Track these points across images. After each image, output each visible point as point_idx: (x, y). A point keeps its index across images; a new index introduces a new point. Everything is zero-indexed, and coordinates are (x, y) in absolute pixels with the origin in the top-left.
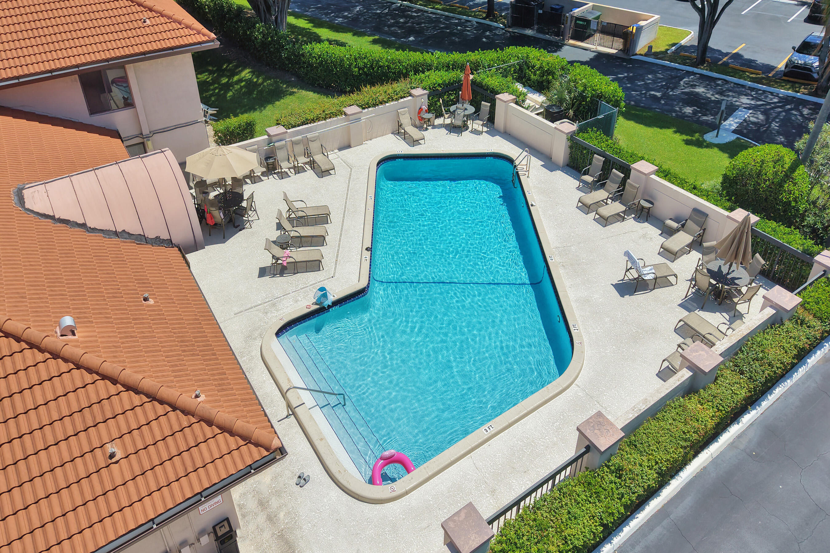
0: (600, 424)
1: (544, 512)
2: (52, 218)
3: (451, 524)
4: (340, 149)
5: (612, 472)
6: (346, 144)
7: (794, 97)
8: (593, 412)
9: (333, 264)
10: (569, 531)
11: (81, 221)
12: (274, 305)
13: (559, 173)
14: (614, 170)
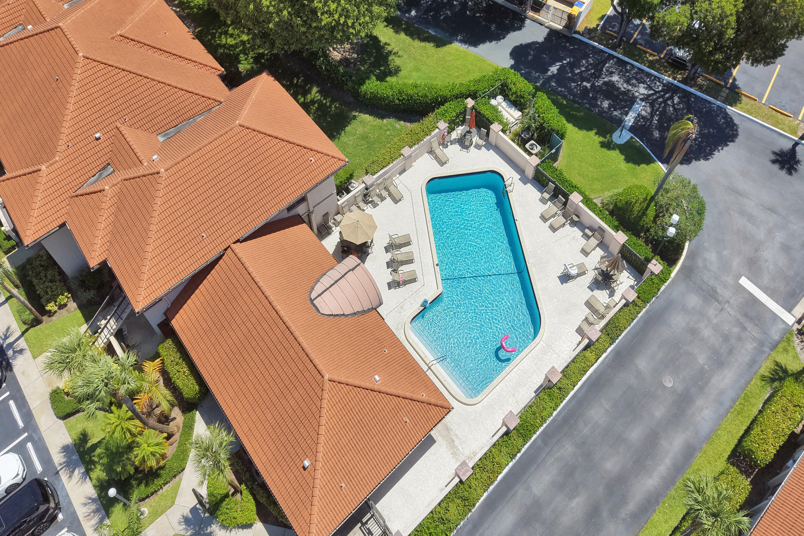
0: (554, 372)
1: (534, 408)
2: (332, 315)
3: (506, 419)
4: (400, 174)
5: (557, 389)
6: (403, 169)
7: (672, 84)
8: (551, 367)
9: (422, 276)
10: (543, 414)
11: (342, 313)
12: (402, 308)
13: (529, 185)
14: (560, 196)
